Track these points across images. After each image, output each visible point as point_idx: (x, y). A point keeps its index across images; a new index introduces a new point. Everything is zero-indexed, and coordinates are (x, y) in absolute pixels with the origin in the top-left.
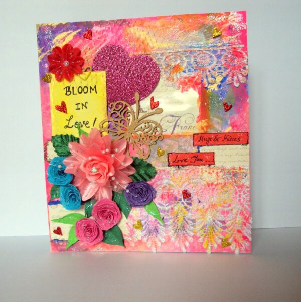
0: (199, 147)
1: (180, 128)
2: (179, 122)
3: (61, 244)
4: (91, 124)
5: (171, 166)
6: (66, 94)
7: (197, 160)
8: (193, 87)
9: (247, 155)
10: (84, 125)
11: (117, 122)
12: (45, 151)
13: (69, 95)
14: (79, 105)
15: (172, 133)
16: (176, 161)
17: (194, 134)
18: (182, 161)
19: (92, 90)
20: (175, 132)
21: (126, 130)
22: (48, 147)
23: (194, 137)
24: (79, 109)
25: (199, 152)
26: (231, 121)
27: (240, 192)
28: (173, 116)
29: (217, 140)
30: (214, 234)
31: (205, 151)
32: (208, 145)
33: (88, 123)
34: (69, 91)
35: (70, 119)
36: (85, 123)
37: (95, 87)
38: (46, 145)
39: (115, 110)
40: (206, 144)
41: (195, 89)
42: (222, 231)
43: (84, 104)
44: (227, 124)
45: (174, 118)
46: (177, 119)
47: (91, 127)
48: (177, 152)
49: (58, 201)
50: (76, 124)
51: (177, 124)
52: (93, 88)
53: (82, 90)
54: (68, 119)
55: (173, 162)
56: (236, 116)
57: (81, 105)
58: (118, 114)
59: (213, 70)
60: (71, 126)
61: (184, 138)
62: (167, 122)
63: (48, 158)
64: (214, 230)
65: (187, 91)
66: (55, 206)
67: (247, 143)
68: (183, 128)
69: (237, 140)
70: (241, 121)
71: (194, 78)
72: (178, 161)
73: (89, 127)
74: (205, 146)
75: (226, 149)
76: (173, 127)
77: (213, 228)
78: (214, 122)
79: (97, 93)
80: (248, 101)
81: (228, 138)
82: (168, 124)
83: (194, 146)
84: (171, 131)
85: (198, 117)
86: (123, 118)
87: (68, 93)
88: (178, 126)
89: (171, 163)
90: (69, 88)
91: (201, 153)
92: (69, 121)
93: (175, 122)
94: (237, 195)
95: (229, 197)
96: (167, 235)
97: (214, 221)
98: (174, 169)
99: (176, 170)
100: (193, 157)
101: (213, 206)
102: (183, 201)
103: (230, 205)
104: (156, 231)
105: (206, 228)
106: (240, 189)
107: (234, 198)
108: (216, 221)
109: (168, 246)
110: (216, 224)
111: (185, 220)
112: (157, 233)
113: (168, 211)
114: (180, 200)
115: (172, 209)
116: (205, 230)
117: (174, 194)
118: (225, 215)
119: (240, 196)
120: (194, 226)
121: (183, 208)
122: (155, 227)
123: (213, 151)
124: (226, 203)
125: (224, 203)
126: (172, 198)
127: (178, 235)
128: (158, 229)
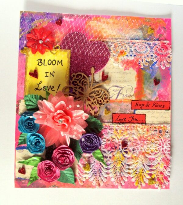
0: (135, 110)
1: (122, 95)
2: (122, 91)
3: (23, 182)
4: (55, 89)
5: (114, 123)
6: (38, 64)
7: (133, 120)
8: (133, 67)
9: (169, 117)
10: (50, 89)
11: (76, 88)
12: (17, 107)
13: (41, 65)
14: (48, 73)
15: (116, 99)
16: (118, 119)
17: (132, 101)
18: (122, 120)
19: (59, 63)
20: (119, 98)
21: (82, 94)
22: (20, 104)
23: (132, 102)
24: (48, 76)
25: (134, 113)
26: (158, 93)
27: (163, 144)
28: (117, 87)
29: (148, 106)
30: (143, 175)
31: (140, 114)
32: (141, 109)
33: (53, 87)
34: (41, 62)
35: (40, 84)
36: (51, 87)
37: (62, 61)
38: (18, 102)
39: (75, 79)
40: (140, 108)
41: (134, 69)
42: (149, 173)
43: (52, 73)
44: (156, 95)
45: (118, 88)
46: (120, 88)
47: (56, 90)
48: (119, 112)
49: (24, 146)
50: (44, 87)
51: (120, 93)
52: (60, 62)
53: (51, 63)
54: (39, 83)
55: (116, 120)
56: (162, 90)
57: (49, 73)
58: (78, 82)
59: (148, 56)
60: (40, 89)
61: (124, 103)
62: (113, 90)
63: (19, 112)
64: (143, 172)
65: (128, 69)
66: (21, 150)
67: (169, 109)
68: (124, 96)
69: (162, 106)
70: (166, 93)
71: (133, 60)
72: (120, 119)
73: (54, 91)
74: (139, 109)
75: (154, 113)
76: (117, 95)
77: (143, 170)
78: (146, 92)
79: (62, 65)
80: (170, 79)
81: (156, 104)
82: (114, 92)
83: (131, 109)
84: (116, 98)
85: (136, 88)
86: (81, 85)
87: (40, 64)
88: (121, 94)
89: (114, 121)
90: (41, 60)
91: (137, 114)
92: (39, 84)
93: (119, 91)
94: (161, 146)
95: (155, 147)
96: (108, 175)
97: (143, 165)
98: (117, 125)
99: (118, 126)
100: (131, 117)
101: (143, 154)
102: (121, 150)
103: (156, 154)
104: (100, 172)
105: (138, 171)
106: (163, 142)
107: (158, 148)
108: (145, 165)
109: (108, 185)
110: (145, 167)
111: (122, 164)
112: (101, 174)
113: (110, 158)
114: (120, 149)
115: (113, 156)
116: (137, 172)
117: (115, 144)
118: (152, 161)
119: (163, 147)
120: (129, 169)
121: (121, 155)
122: (100, 169)
123: (145, 114)
124: (153, 152)
125: (151, 152)
126: (113, 147)
127: (116, 175)
128: (102, 172)
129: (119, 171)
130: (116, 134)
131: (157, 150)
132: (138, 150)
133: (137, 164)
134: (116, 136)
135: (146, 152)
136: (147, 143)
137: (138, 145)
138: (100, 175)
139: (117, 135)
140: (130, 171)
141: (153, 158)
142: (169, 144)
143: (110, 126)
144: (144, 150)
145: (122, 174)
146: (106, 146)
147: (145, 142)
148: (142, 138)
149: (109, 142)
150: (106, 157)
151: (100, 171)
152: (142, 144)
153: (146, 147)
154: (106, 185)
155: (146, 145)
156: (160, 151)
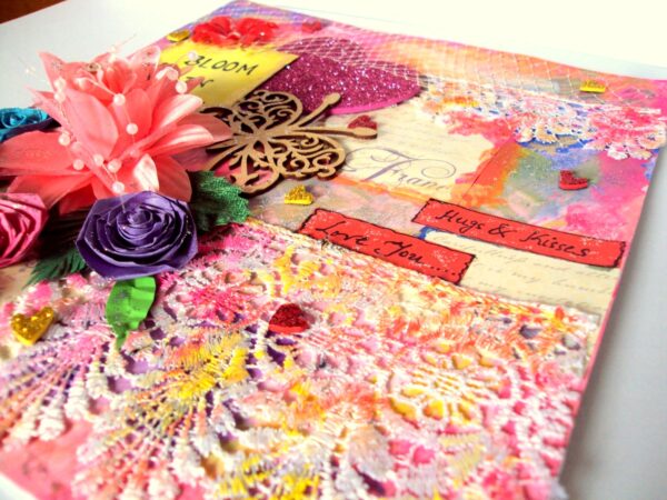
0: (428, 228)
1: (398, 175)
2: (404, 166)
5: (303, 234)
7: (401, 255)
8: (488, 135)
11: (244, 116)
15: (366, 180)
16: (331, 231)
17: (432, 200)
18: (347, 238)
19: (242, 69)
20: (378, 180)
23: (428, 204)
25: (421, 238)
26: (570, 211)
27: (526, 396)
28: (395, 152)
29: (501, 233)
32: (462, 233)
37: (255, 67)
40: (456, 231)
41: (488, 138)
44: (556, 214)
45: (395, 156)
46: (403, 159)
48: (351, 214)
51: (396, 168)
52: (248, 68)
53: (223, 65)
55: (317, 229)
58: (261, 107)
61: (394, 197)
62: (372, 157)
65: (465, 135)
68: (407, 179)
69: (576, 250)
70: (608, 218)
72: (337, 233)
74: (450, 232)
75: (522, 260)
76: (379, 170)
78: (511, 197)
79: (248, 74)
80: (645, 189)
81: (543, 239)
82: (369, 161)
83: (413, 221)
84: (368, 175)
85: (469, 174)
86: (265, 116)
88: (396, 171)
89: (310, 230)
91: (427, 242)
93: (394, 162)
94: (504, 403)
95: (463, 397)
96: (88, 416)
97: (334, 463)
98: (308, 245)
99: (312, 250)
100: (394, 243)
101: (368, 401)
102: (259, 336)
103: (451, 431)
104: (65, 381)
105: (274, 481)
106: (530, 385)
107: (484, 410)
108: (344, 464)
109: (43, 469)
110: (334, 476)
111: (209, 397)
112: (60, 389)
113: (173, 342)
114: (251, 330)
115: (197, 343)
116: (266, 483)
117: (245, 304)
118: (406, 462)
119: (518, 409)
120: (226, 442)
121: (238, 355)
122: (78, 368)
123: (473, 253)
124: (437, 418)
125: (427, 412)
126: (227, 314)
127: (129, 439)
128: (78, 381)
129: (163, 427)
130: (280, 270)
131: (468, 417)
132: (349, 372)
133: (297, 437)
134: (278, 277)
135: (390, 403)
136: (424, 359)
137: (362, 351)
138: (52, 393)
139: (283, 276)
140: (227, 462)
141: (420, 450)
142: (568, 404)
143: (273, 238)
144: (388, 386)
145: (164, 449)
146: (201, 295)
147: (414, 354)
148: (405, 331)
149: (223, 288)
150: (157, 334)
151: (72, 377)
152: (389, 357)
153: (407, 378)
154: (33, 464)
155: (410, 368)
156: (485, 425)
